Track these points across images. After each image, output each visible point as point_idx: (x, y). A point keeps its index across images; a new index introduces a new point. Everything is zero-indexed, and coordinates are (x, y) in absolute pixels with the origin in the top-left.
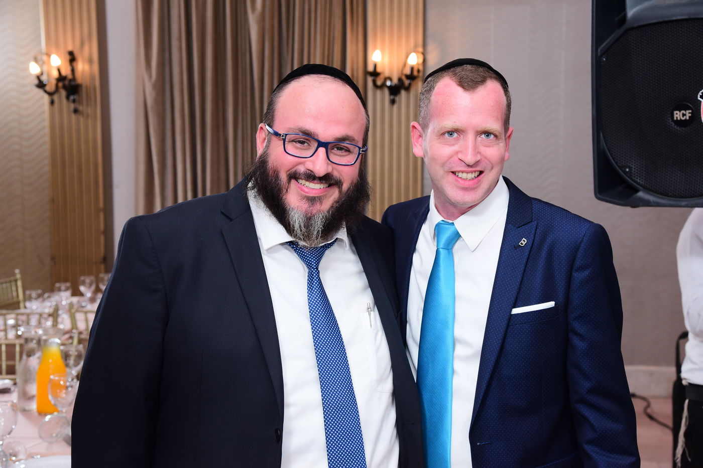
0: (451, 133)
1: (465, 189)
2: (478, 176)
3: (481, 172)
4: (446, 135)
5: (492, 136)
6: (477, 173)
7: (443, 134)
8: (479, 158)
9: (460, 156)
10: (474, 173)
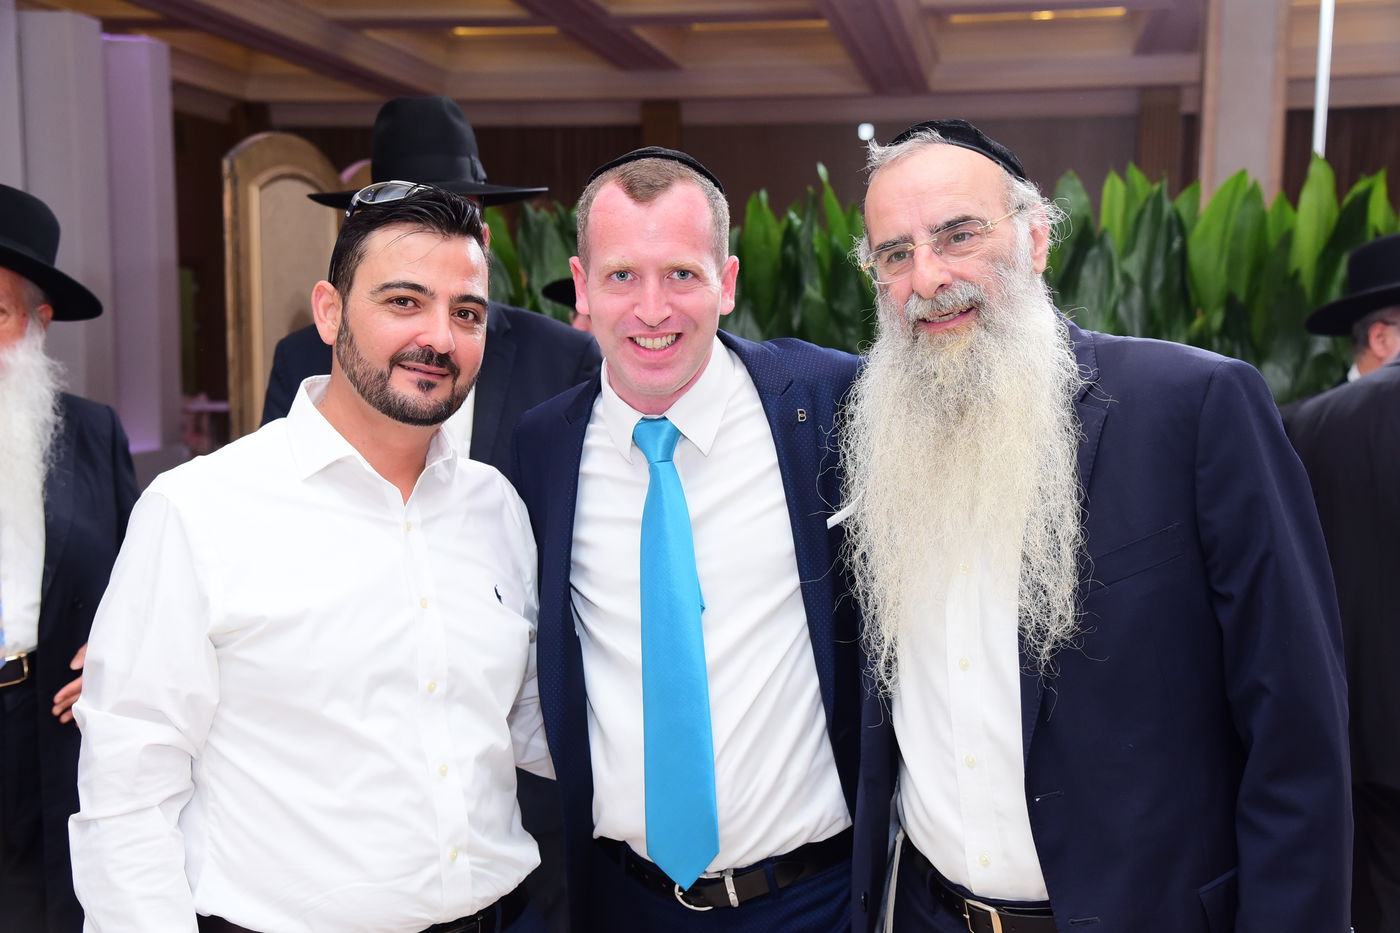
0: (622, 274)
1: (655, 367)
2: (673, 343)
3: (679, 336)
4: (615, 276)
5: (690, 275)
6: (670, 339)
7: (609, 276)
8: (668, 312)
9: (638, 312)
10: (664, 338)
